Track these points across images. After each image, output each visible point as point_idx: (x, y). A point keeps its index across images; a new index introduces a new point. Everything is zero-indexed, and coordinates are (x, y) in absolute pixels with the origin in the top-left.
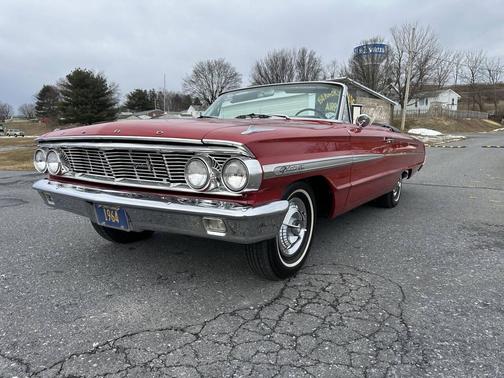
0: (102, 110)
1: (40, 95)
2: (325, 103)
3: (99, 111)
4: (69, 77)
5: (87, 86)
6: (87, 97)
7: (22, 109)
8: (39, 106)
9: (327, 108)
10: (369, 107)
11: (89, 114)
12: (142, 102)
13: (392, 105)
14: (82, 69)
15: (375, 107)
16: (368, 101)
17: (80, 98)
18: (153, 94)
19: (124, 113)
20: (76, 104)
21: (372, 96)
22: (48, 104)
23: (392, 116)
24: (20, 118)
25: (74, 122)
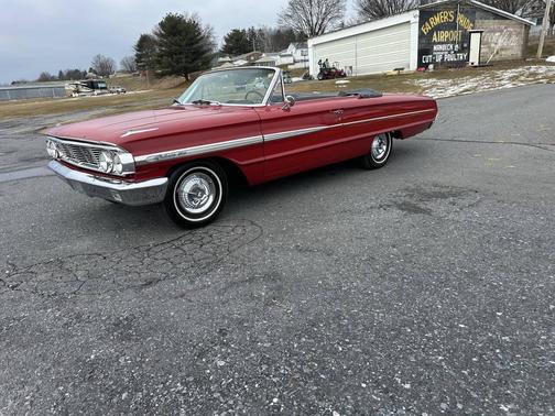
0: (195, 59)
1: (138, 46)
2: (431, 33)
3: (194, 60)
4: (162, 24)
5: (180, 33)
6: (180, 46)
7: (123, 63)
8: (139, 58)
9: (435, 39)
10: (494, 31)
11: (183, 65)
12: (240, 43)
13: (528, 27)
14: (174, 13)
15: (501, 31)
16: (492, 23)
17: (174, 47)
18: (252, 33)
19: (221, 59)
20: (170, 54)
21: (497, 16)
22: (146, 55)
23: (527, 40)
24: (123, 72)
25: (170, 74)
